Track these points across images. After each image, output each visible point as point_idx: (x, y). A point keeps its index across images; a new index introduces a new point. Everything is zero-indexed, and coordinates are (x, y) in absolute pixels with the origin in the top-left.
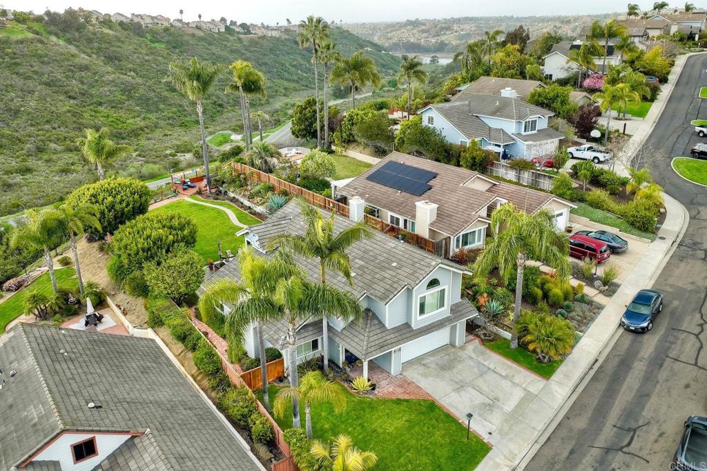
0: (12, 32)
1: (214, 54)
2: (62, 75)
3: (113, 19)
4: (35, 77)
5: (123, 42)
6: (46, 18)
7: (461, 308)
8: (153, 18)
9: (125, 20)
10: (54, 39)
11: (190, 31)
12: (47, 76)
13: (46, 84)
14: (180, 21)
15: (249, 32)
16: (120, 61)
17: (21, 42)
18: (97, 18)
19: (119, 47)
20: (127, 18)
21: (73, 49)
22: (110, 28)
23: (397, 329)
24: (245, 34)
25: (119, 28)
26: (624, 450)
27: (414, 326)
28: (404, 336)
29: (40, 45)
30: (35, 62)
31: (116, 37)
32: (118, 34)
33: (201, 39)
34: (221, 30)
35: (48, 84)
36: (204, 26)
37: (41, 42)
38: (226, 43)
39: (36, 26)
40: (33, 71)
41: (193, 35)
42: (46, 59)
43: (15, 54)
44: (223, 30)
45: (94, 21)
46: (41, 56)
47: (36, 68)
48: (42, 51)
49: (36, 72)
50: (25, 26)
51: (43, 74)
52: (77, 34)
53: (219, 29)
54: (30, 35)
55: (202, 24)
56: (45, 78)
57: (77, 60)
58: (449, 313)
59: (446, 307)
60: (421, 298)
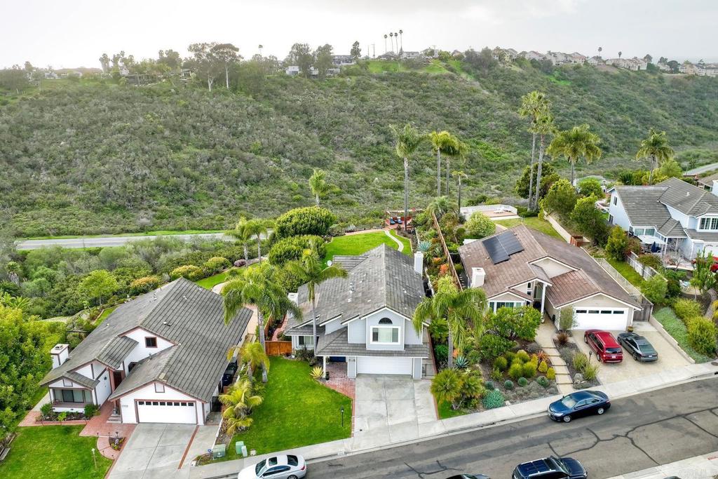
0: (432, 69)
1: (620, 94)
2: (461, 108)
3: (527, 57)
4: (438, 108)
5: (526, 80)
6: (465, 56)
7: (415, 349)
8: (566, 56)
9: (537, 58)
10: (464, 75)
11: (604, 69)
12: (447, 108)
13: (444, 116)
14: (598, 58)
15: (677, 71)
16: (517, 98)
17: (436, 78)
18: (511, 56)
19: (522, 84)
20: (540, 55)
21: (477, 85)
22: (520, 66)
23: (355, 346)
24: (671, 72)
25: (529, 65)
26: (422, 475)
27: (368, 348)
28: (355, 351)
29: (449, 81)
30: (442, 95)
31: (522, 74)
32: (525, 72)
33: (615, 77)
34: (641, 69)
35: (446, 116)
36: (623, 64)
37: (452, 78)
38: (641, 82)
39: (453, 64)
40: (438, 104)
41: (606, 74)
42: (451, 93)
43: (428, 88)
44: (644, 67)
45: (507, 59)
46: (447, 91)
47: (440, 101)
48: (450, 86)
49: (439, 105)
50: (445, 64)
51: (445, 106)
52: (487, 71)
53: (639, 67)
54: (446, 72)
55: (621, 62)
56: (445, 111)
57: (477, 96)
58: (402, 349)
59: (399, 343)
60: (374, 329)
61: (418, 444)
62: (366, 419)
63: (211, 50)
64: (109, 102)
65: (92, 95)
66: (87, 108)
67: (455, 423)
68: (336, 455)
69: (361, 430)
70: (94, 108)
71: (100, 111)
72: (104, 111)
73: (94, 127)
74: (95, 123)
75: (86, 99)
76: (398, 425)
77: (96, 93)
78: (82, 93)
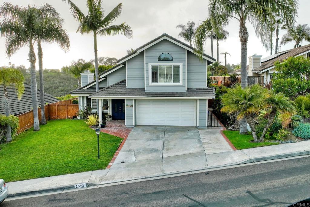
7: (199, 91)
23: (133, 89)
27: (146, 90)
28: (132, 93)
58: (185, 91)
59: (181, 83)
60: (153, 67)
61: (207, 173)
62: (133, 153)
63: (107, 61)
64: (59, 80)
65: (52, 77)
66: (49, 82)
67: (262, 152)
68: (72, 187)
69: (123, 162)
70: (52, 82)
71: (55, 83)
72: (57, 83)
73: (50, 89)
74: (51, 87)
75: (50, 79)
76: (177, 157)
77: (55, 77)
78: (49, 77)
